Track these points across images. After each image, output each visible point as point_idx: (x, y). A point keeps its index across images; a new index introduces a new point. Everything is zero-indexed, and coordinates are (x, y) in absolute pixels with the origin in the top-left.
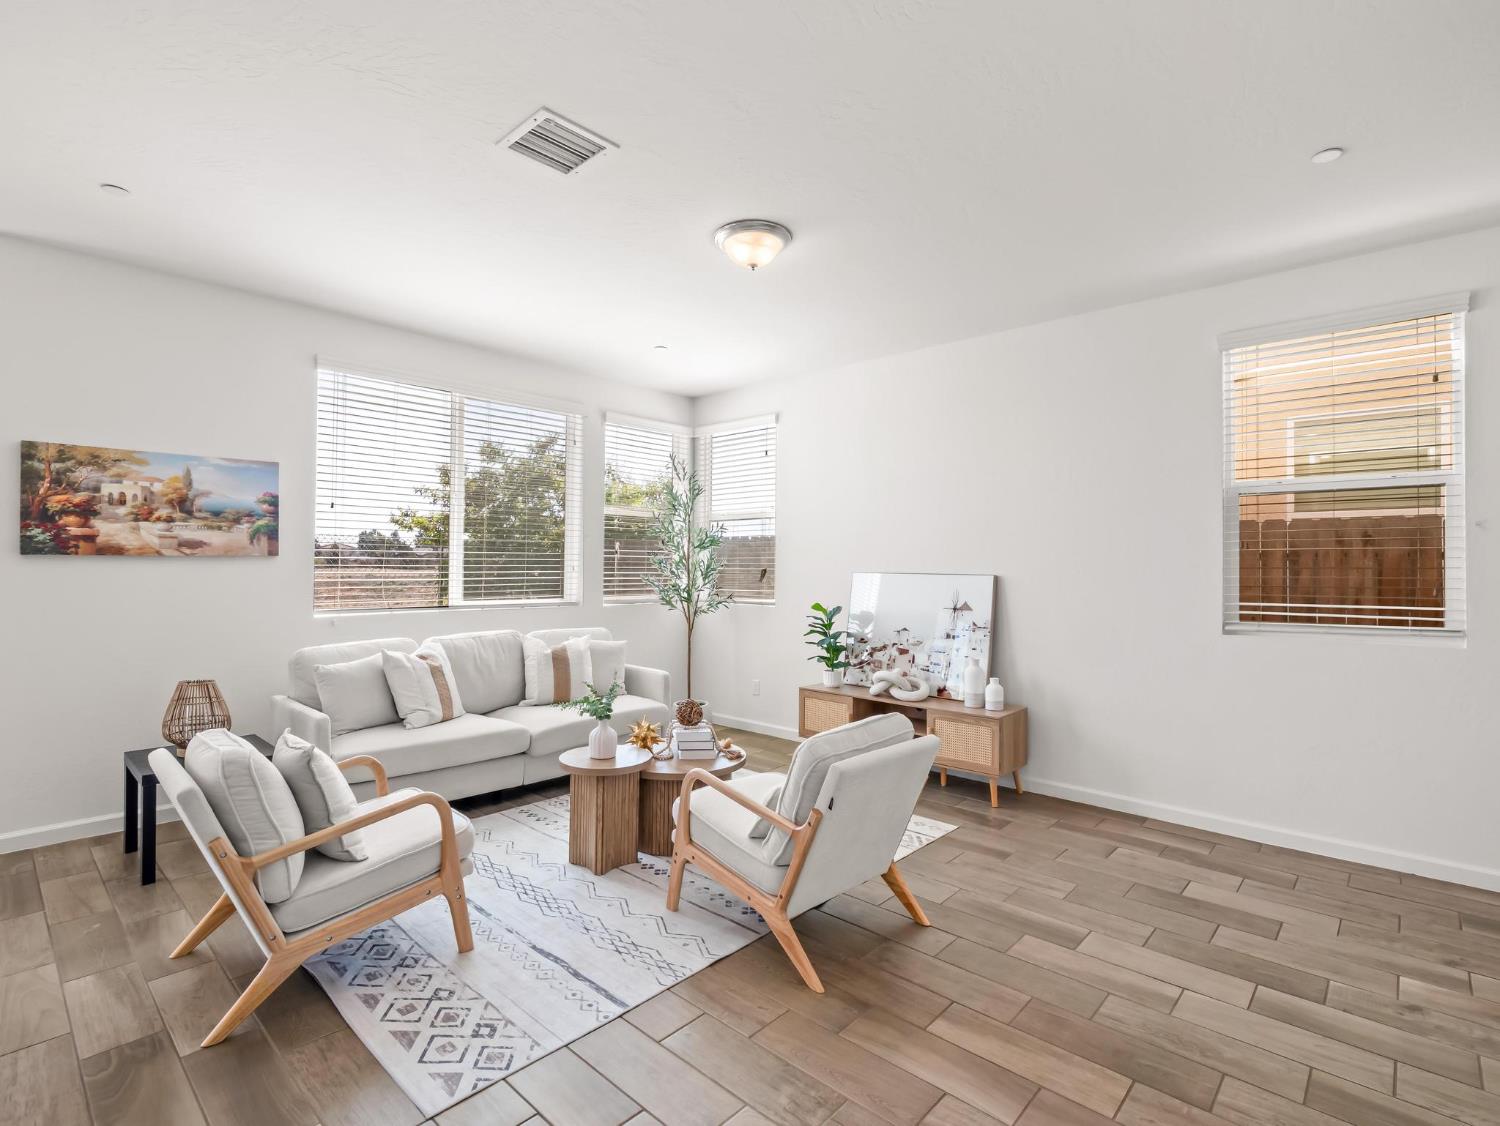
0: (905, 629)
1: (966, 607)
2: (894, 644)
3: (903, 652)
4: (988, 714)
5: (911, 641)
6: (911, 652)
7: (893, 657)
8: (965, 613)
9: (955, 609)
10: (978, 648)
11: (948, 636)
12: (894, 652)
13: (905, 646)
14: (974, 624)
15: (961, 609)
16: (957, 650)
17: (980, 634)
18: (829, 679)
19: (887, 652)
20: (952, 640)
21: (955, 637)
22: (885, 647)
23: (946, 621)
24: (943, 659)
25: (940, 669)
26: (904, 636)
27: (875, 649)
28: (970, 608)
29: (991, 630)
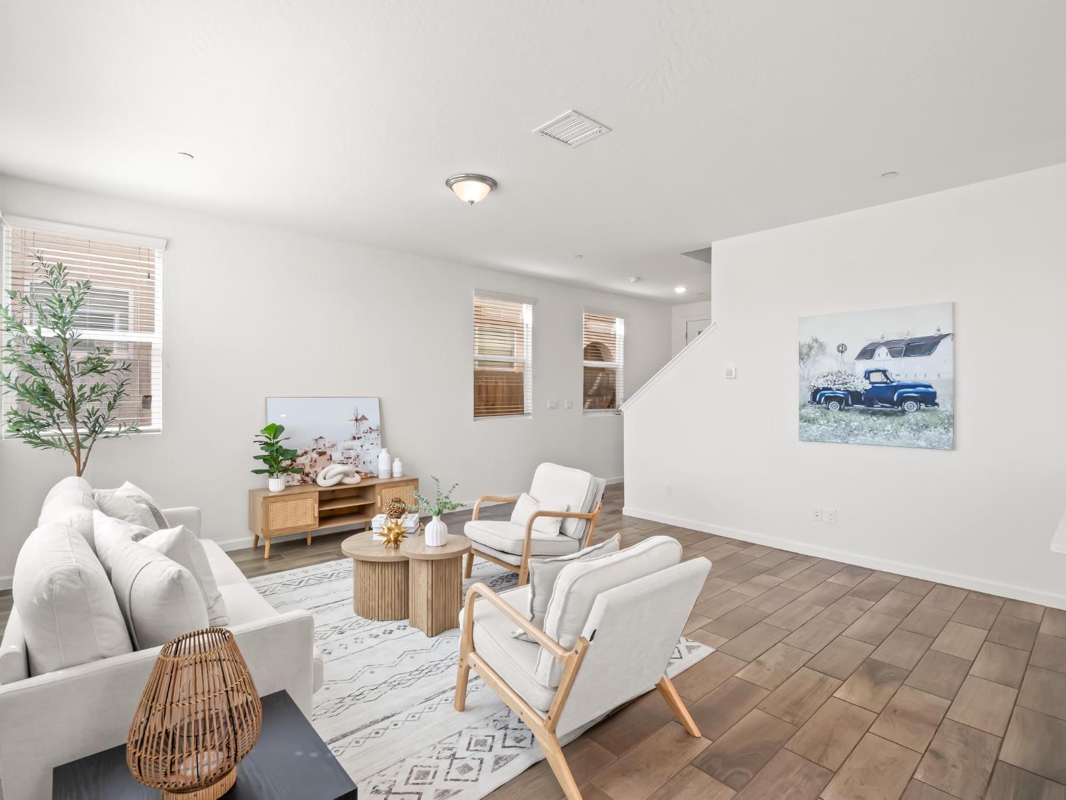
0: (321, 438)
1: (364, 418)
2: (314, 450)
3: (322, 454)
4: (396, 480)
5: (327, 445)
6: (328, 453)
7: (314, 460)
8: (364, 422)
9: (356, 420)
10: (375, 443)
11: (354, 438)
12: (315, 455)
13: (323, 449)
14: (370, 428)
15: (360, 420)
16: (362, 446)
17: (374, 434)
18: (276, 485)
19: (309, 456)
20: (357, 440)
21: (359, 438)
22: (306, 453)
23: (351, 428)
24: (352, 454)
25: (350, 460)
26: (321, 442)
27: (298, 456)
28: (366, 419)
29: (381, 431)
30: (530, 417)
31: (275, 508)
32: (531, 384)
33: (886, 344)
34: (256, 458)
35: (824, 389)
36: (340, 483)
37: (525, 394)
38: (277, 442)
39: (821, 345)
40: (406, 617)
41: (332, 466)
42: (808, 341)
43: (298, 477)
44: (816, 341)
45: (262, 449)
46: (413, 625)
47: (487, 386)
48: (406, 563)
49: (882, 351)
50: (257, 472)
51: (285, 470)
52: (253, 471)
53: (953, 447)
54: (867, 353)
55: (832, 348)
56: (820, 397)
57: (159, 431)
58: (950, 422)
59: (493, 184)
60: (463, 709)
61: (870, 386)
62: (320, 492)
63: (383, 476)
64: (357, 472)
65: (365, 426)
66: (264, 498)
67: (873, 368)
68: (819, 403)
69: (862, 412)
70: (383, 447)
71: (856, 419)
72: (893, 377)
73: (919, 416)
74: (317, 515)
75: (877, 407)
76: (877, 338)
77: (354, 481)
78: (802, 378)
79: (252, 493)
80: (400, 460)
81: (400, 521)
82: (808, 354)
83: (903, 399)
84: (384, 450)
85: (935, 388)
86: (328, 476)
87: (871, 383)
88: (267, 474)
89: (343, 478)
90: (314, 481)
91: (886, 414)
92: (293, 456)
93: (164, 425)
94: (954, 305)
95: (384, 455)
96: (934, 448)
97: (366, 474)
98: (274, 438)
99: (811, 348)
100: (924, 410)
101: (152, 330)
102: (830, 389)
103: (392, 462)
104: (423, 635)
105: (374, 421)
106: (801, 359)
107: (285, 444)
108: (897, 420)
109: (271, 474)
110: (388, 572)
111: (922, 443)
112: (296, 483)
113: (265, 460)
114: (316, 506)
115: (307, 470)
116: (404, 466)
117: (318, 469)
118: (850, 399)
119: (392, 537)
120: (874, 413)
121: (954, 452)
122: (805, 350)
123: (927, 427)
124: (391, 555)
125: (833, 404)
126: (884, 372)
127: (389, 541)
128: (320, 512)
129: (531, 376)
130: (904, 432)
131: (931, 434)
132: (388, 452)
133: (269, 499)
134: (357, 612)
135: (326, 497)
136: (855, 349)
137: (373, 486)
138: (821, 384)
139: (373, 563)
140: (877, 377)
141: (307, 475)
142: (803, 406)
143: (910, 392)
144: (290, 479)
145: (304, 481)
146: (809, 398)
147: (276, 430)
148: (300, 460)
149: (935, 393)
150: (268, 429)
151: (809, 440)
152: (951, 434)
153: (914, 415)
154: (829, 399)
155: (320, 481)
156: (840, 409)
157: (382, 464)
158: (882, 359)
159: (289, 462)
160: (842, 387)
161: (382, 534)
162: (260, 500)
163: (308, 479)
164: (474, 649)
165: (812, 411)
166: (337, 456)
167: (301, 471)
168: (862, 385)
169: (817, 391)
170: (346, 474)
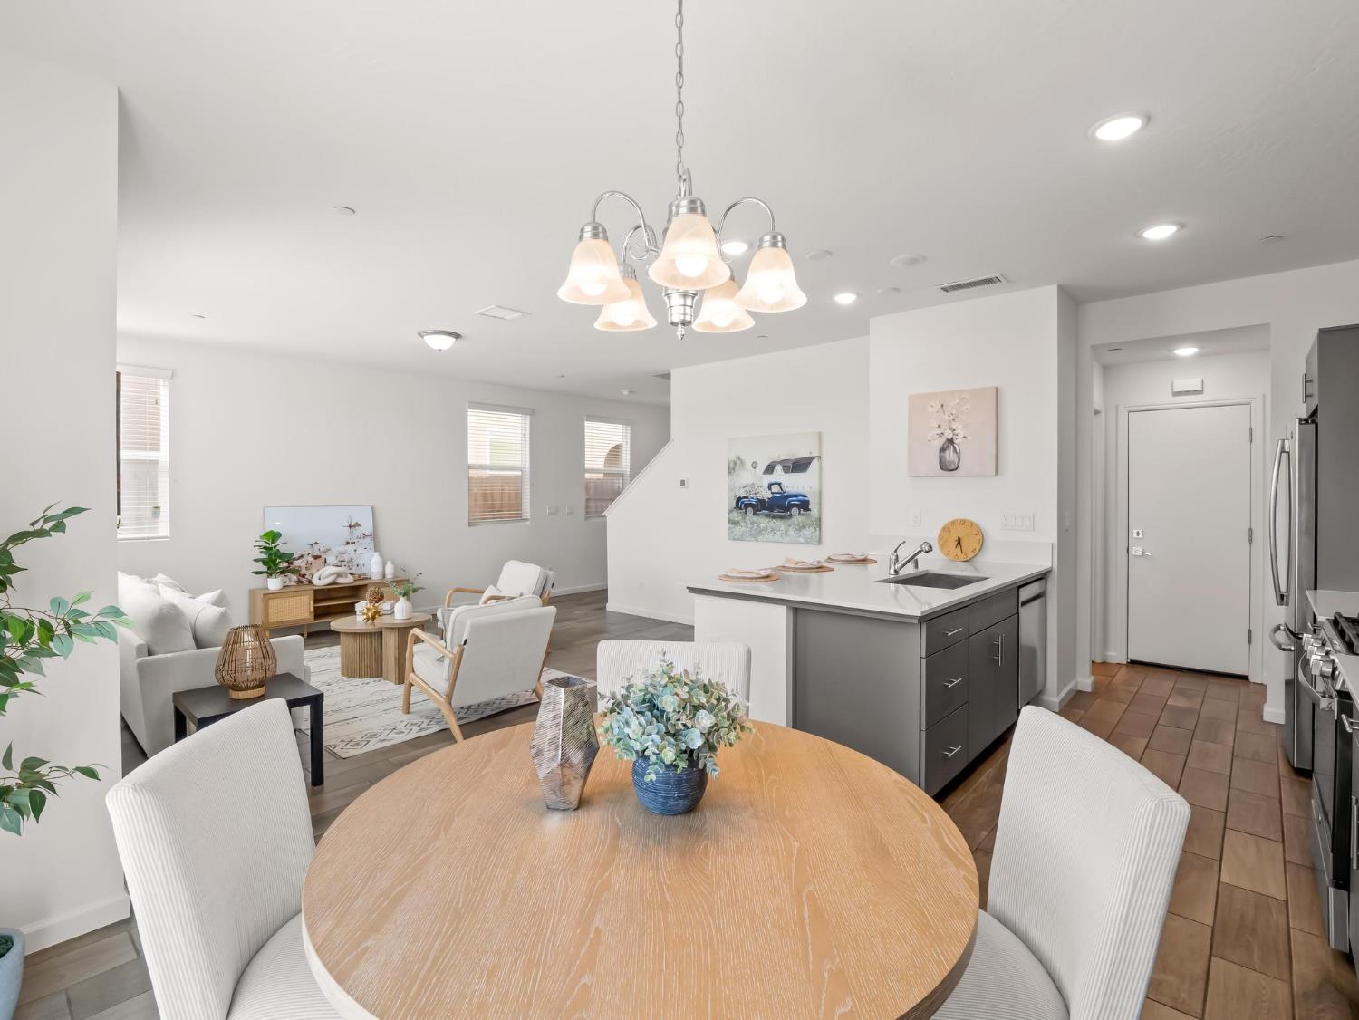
0: (316, 543)
1: (357, 525)
2: (309, 554)
3: (316, 557)
4: (387, 581)
5: (322, 550)
6: (323, 557)
7: (309, 563)
8: (357, 528)
9: (350, 527)
10: (368, 547)
11: (348, 543)
12: (310, 559)
13: (318, 554)
14: (364, 534)
15: (353, 526)
16: (355, 551)
17: (368, 540)
18: (274, 584)
19: (304, 559)
20: (350, 545)
21: (352, 543)
22: (302, 556)
23: (346, 534)
24: (346, 557)
25: (345, 563)
26: (316, 547)
27: (295, 559)
28: (359, 526)
29: (374, 537)
30: (528, 523)
31: (273, 603)
32: (528, 490)
33: (781, 462)
34: (256, 560)
35: (745, 497)
36: (334, 583)
37: (524, 501)
38: (275, 547)
39: (742, 462)
40: (381, 676)
41: (327, 568)
42: (734, 458)
43: (294, 578)
44: (739, 458)
45: (261, 552)
46: (386, 679)
47: (492, 493)
48: (380, 634)
49: (779, 468)
50: (257, 573)
51: (283, 572)
52: (254, 572)
53: (820, 542)
54: (770, 469)
55: (748, 465)
56: (741, 504)
57: (166, 537)
58: (818, 523)
59: (457, 336)
60: (408, 712)
61: (771, 496)
62: (316, 591)
63: (376, 577)
64: (351, 574)
65: (358, 532)
66: (264, 595)
67: (773, 481)
68: (741, 509)
69: (767, 516)
70: (376, 551)
71: (763, 521)
72: (785, 489)
73: (800, 519)
74: (312, 609)
75: (776, 513)
76: (775, 458)
77: (347, 580)
78: (731, 489)
79: (252, 593)
80: (393, 563)
81: (376, 605)
82: (733, 469)
83: (791, 506)
84: (376, 554)
85: (809, 498)
86: (323, 577)
87: (772, 493)
88: (266, 575)
89: (336, 579)
90: (310, 582)
91: (781, 518)
92: (289, 558)
93: (171, 533)
94: (820, 434)
95: (376, 558)
96: (808, 543)
97: (360, 576)
98: (272, 543)
99: (735, 464)
100: (803, 515)
101: (158, 450)
102: (747, 498)
103: (384, 564)
104: (393, 684)
105: (367, 527)
106: (730, 473)
107: (282, 549)
108: (788, 522)
109: (270, 574)
110: (367, 641)
111: (802, 540)
112: (292, 583)
113: (264, 562)
114: (312, 602)
115: (303, 571)
116: (395, 568)
117: (313, 571)
118: (760, 506)
119: (370, 614)
120: (774, 517)
121: (820, 546)
122: (732, 466)
123: (804, 527)
124: (370, 627)
125: (750, 510)
126: (780, 484)
127: (368, 619)
128: (315, 608)
129: (528, 484)
130: (791, 532)
131: (806, 532)
132: (381, 556)
133: (268, 596)
134: (343, 674)
135: (320, 595)
136: (762, 466)
137: (365, 586)
138: (742, 494)
139: (355, 634)
140: (775, 489)
141: (304, 576)
142: (731, 511)
143: (794, 501)
144: (287, 579)
145: (301, 582)
146: (734, 506)
147: (274, 536)
148: (296, 563)
149: (808, 501)
150: (266, 535)
151: (734, 539)
152: (818, 532)
153: (797, 518)
154: (747, 506)
155: (315, 581)
156: (754, 514)
157: (373, 566)
158: (778, 474)
159: (285, 564)
160: (754, 496)
161: (364, 614)
162: (259, 597)
163: (303, 580)
164: (414, 671)
165: (736, 516)
166: (331, 559)
167: (296, 571)
168: (766, 495)
169: (740, 499)
170: (339, 575)
